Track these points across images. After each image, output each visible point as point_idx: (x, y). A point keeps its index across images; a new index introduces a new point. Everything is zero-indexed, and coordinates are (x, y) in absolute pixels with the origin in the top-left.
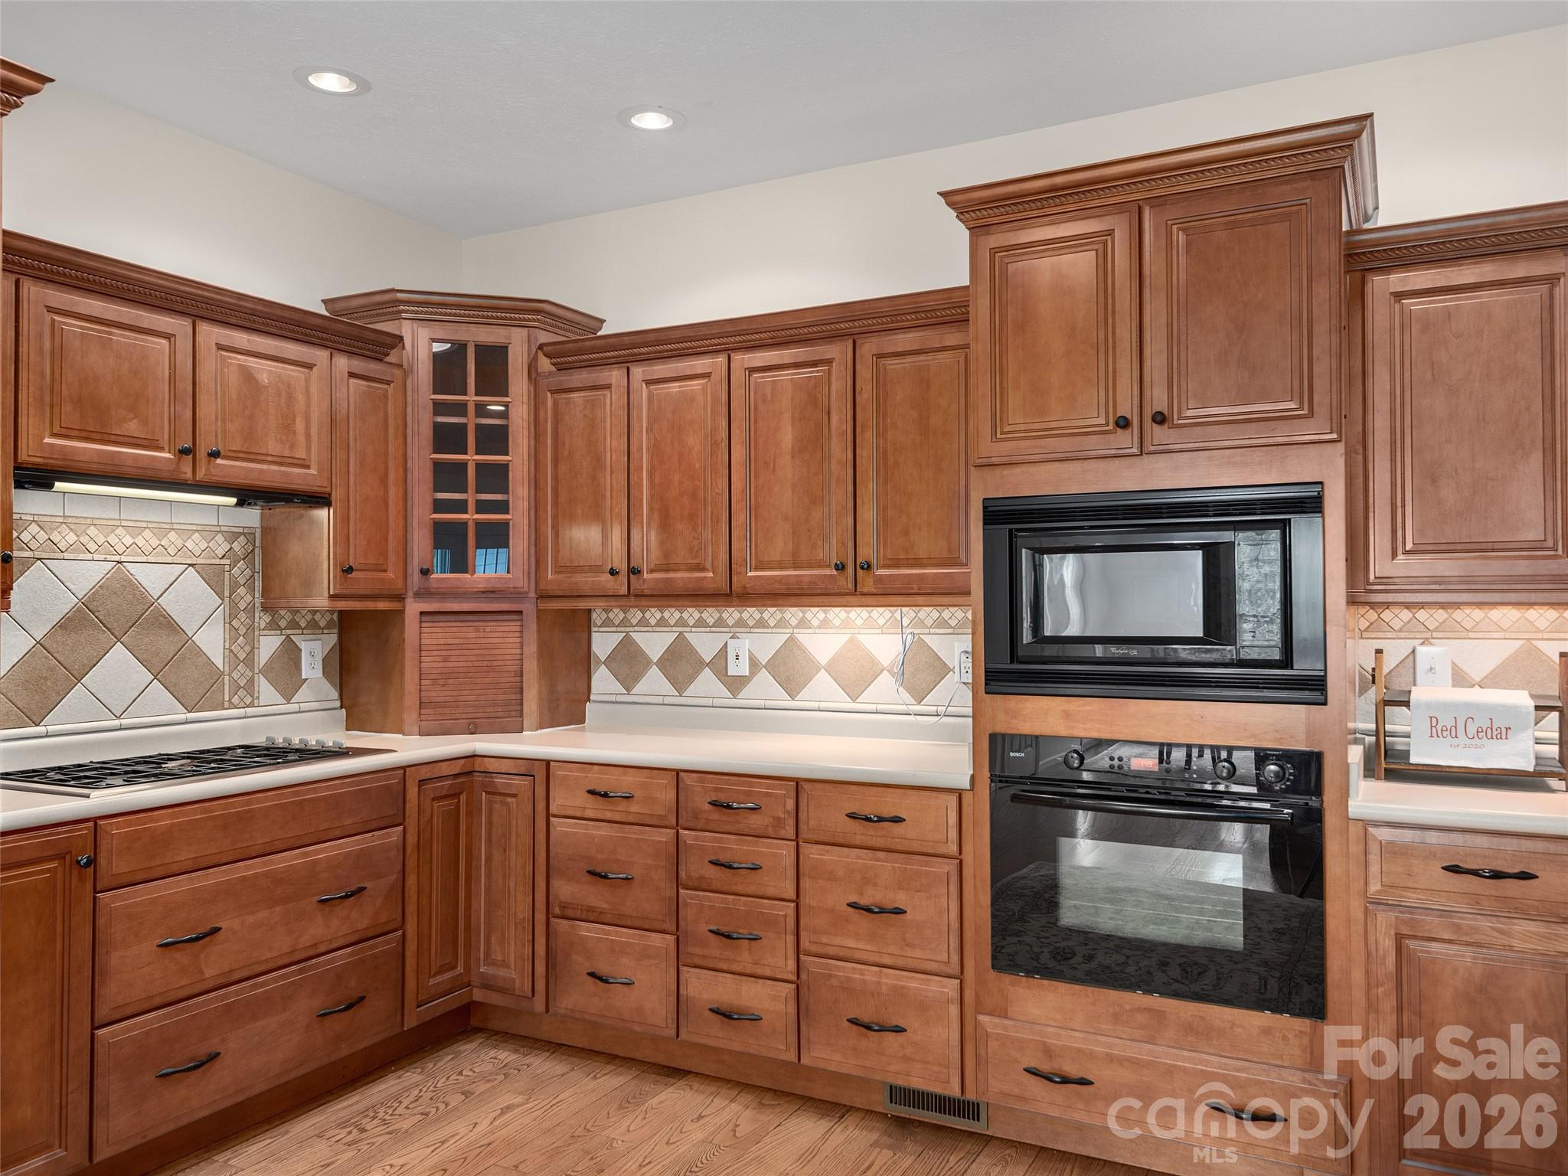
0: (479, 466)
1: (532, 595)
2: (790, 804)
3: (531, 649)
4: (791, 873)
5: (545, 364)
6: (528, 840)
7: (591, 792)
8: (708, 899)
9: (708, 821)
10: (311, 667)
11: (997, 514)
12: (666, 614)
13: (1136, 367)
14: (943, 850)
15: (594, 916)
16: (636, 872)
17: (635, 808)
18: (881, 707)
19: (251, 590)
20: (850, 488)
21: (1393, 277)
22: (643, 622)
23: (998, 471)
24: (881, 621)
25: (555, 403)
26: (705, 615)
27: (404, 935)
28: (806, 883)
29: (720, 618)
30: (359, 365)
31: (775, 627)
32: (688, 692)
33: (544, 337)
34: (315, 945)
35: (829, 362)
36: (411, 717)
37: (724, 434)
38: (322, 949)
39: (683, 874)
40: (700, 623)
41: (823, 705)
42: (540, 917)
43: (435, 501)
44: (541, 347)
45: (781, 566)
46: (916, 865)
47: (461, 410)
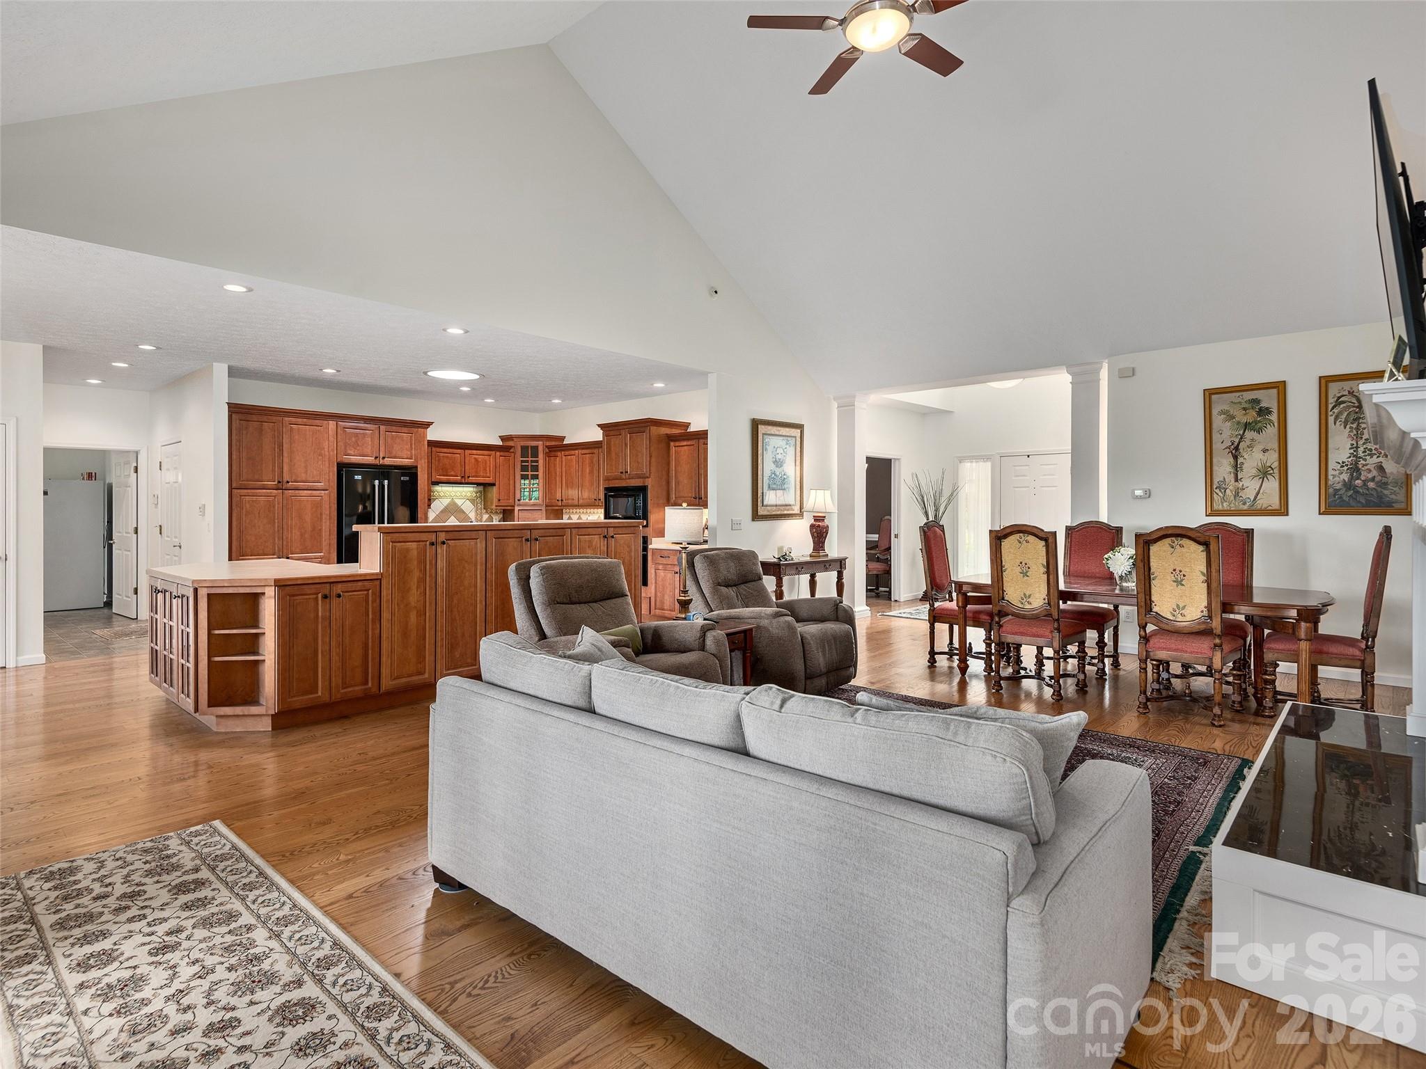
0: (531, 475)
1: (544, 505)
5: (549, 450)
19: (481, 504)
25: (549, 460)
33: (548, 444)
44: (546, 446)
47: (527, 461)
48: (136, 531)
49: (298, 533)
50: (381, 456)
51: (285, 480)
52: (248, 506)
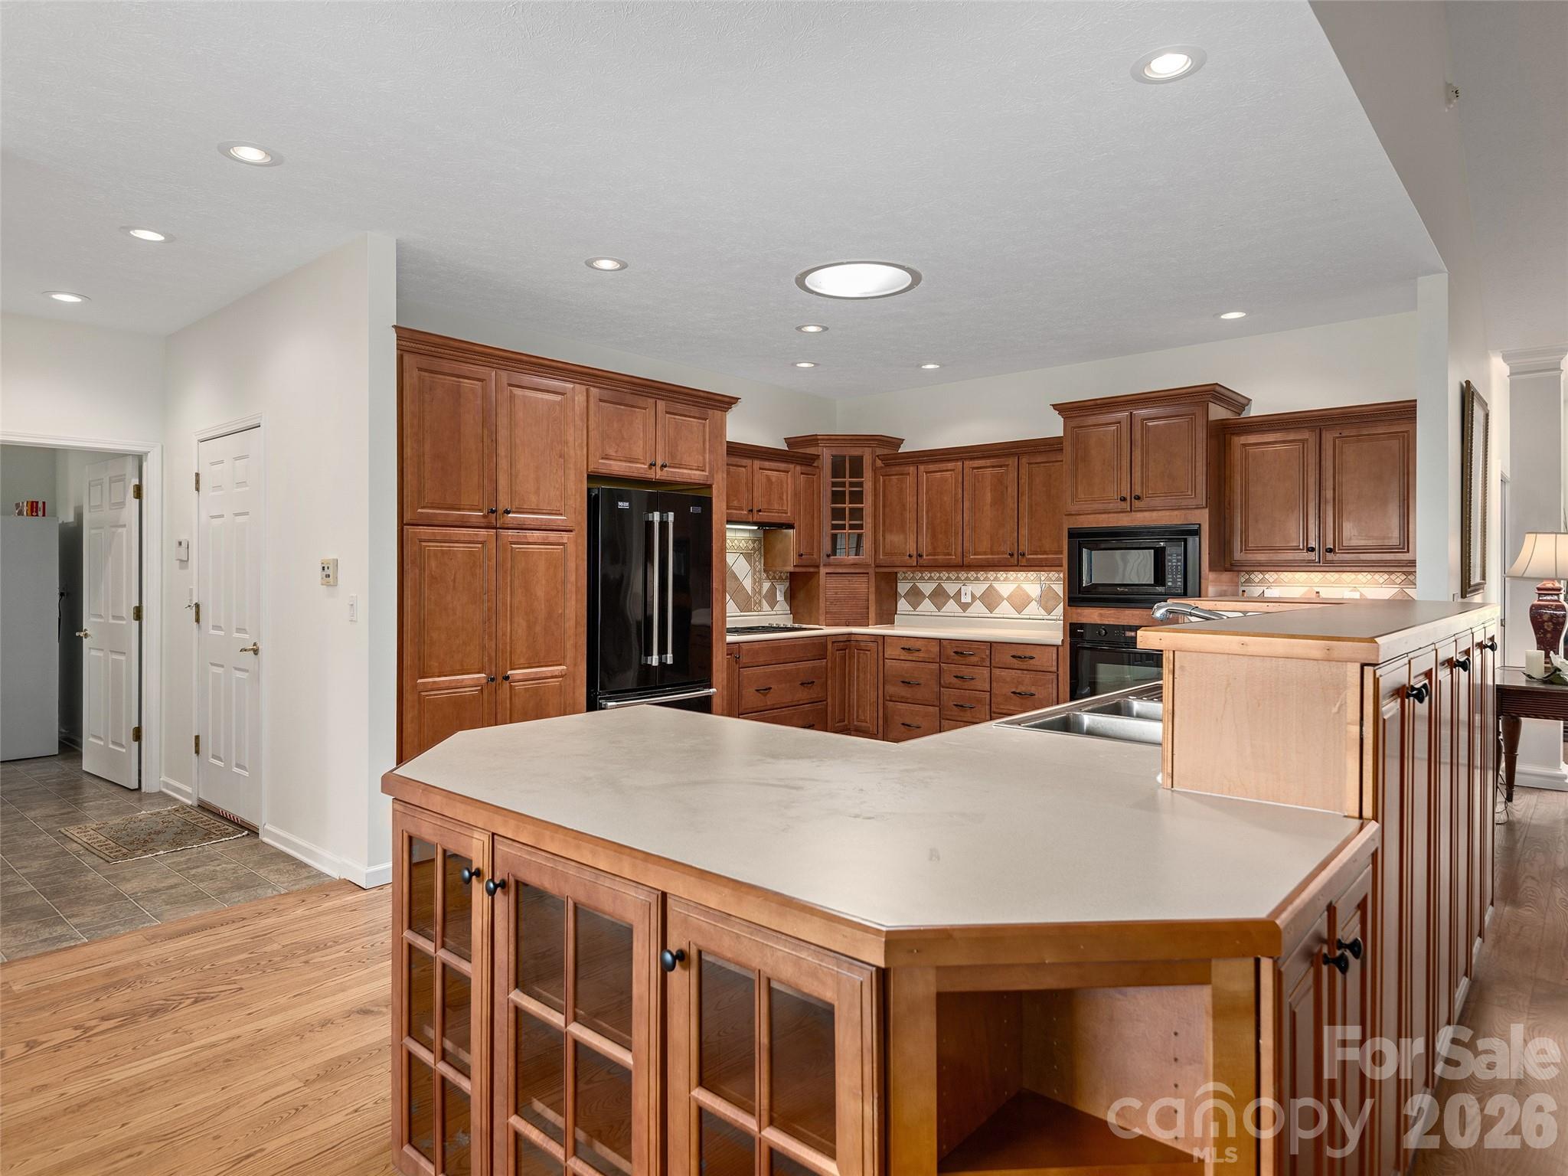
0: (850, 509)
1: (873, 565)
2: (988, 652)
3: (873, 589)
4: (988, 680)
5: (879, 463)
6: (875, 668)
7: (903, 649)
8: (953, 692)
9: (953, 660)
10: (780, 597)
11: (1073, 534)
12: (933, 575)
13: (1129, 476)
14: (1051, 670)
15: (904, 700)
16: (921, 682)
17: (921, 654)
18: (1031, 617)
19: (760, 563)
20: (1016, 520)
21: (1242, 438)
22: (922, 578)
23: (1074, 517)
24: (1032, 578)
25: (884, 481)
26: (951, 575)
27: (827, 703)
28: (994, 684)
29: (958, 576)
30: (805, 469)
31: (984, 580)
32: (943, 610)
33: (879, 451)
34: (798, 701)
35: (1007, 466)
36: (822, 618)
37: (960, 496)
38: (801, 702)
39: (942, 682)
40: (949, 579)
41: (1005, 616)
42: (881, 701)
43: (833, 524)
44: (878, 456)
45: (985, 553)
46: (1040, 676)
47: (843, 484)
48: (138, 614)
49: (524, 624)
50: (659, 463)
51: (501, 508)
52: (433, 564)
